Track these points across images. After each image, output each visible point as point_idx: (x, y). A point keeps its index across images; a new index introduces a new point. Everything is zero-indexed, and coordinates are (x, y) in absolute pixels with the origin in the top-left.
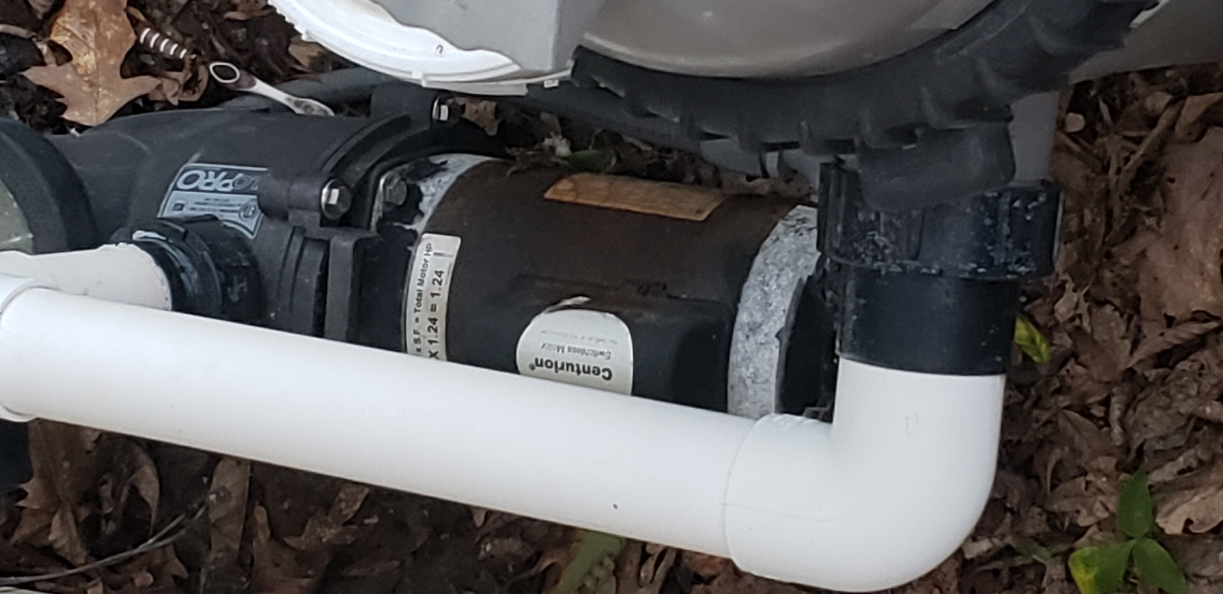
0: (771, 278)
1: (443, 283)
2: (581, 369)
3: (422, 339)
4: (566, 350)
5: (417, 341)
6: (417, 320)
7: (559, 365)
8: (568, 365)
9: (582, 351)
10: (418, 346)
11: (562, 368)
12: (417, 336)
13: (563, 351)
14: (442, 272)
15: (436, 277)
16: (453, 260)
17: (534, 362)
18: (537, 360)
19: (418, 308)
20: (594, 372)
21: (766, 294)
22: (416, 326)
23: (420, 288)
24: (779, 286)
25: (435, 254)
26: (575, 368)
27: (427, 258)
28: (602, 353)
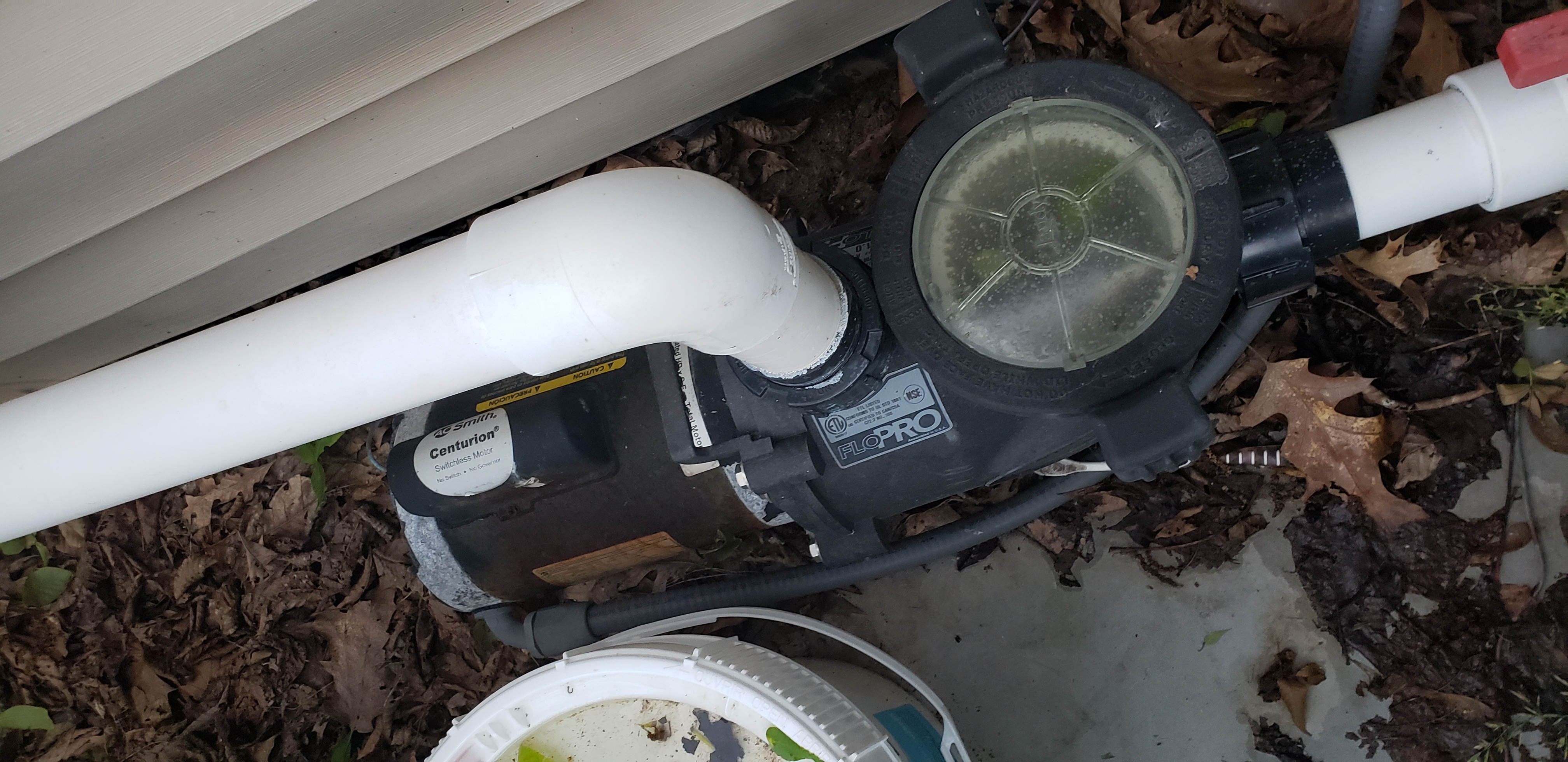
0: (437, 559)
2: (455, 447)
4: (472, 456)
7: (474, 441)
8: (467, 446)
9: (458, 462)
11: (471, 440)
13: (474, 454)
17: (495, 433)
18: (493, 437)
20: (445, 449)
21: (430, 547)
24: (428, 557)
26: (460, 446)
28: (443, 468)
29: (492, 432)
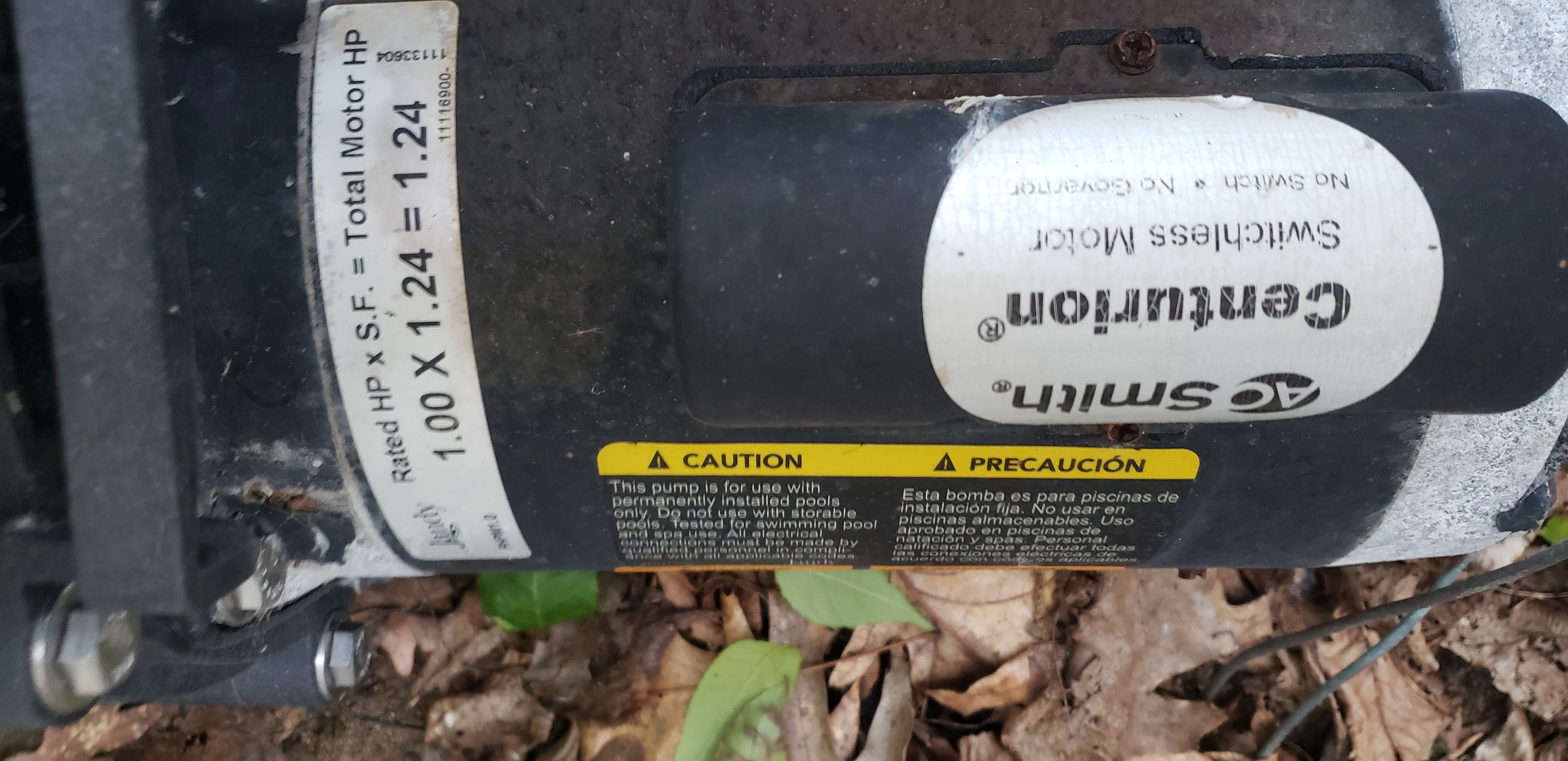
1: (432, 136)
2: (1215, 304)
3: (382, 322)
4: (1142, 239)
5: (367, 332)
6: (359, 266)
7: (1117, 305)
8: (1155, 296)
10: (372, 346)
11: (1131, 311)
12: (365, 318)
13: (1130, 247)
14: (417, 106)
15: (404, 123)
16: (450, 64)
17: (1001, 311)
18: (1015, 300)
19: (354, 230)
20: (1269, 308)
22: (357, 286)
23: (352, 164)
25: (381, 56)
26: (1190, 304)
27: (357, 72)
28: (1300, 230)
29: (1015, 318)
